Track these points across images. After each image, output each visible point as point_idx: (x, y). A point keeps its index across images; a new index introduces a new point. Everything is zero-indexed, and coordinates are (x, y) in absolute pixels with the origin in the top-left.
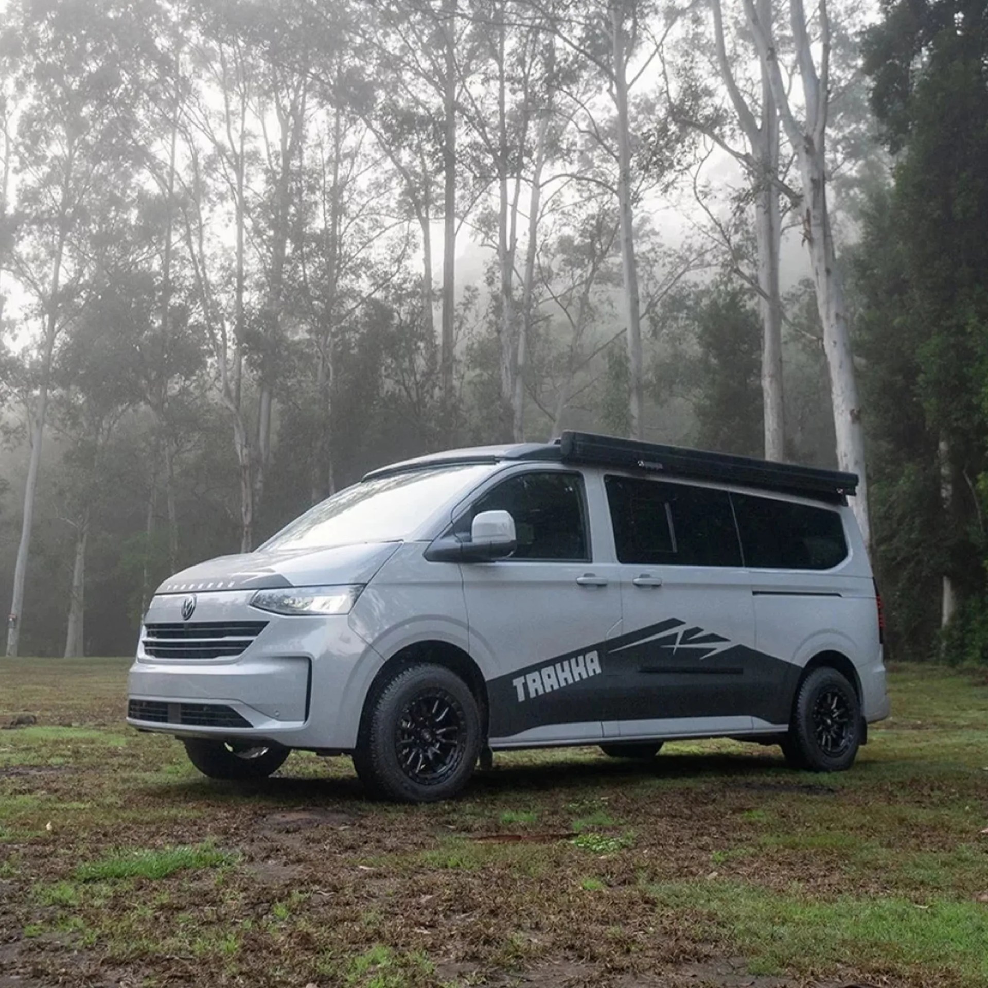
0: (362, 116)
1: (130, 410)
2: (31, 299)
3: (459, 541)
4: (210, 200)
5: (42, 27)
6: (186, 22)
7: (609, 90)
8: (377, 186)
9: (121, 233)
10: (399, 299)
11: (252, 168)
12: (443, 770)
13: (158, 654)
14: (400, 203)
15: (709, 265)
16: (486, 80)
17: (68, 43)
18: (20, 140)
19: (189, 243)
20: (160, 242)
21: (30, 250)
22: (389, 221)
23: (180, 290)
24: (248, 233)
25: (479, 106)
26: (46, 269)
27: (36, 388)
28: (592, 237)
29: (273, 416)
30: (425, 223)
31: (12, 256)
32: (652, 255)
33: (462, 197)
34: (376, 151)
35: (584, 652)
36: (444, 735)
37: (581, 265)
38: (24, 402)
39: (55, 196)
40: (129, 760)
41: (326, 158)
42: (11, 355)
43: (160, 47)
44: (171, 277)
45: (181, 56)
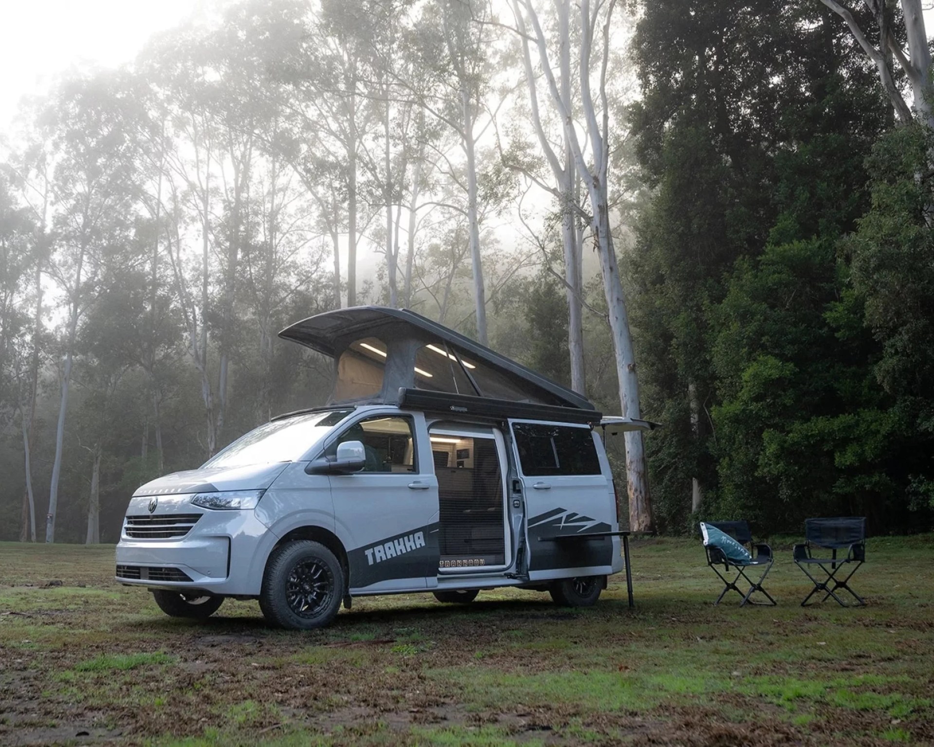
0: (290, 162)
1: (130, 370)
2: (62, 293)
3: (329, 461)
4: (185, 222)
5: (72, 105)
6: (169, 100)
7: (462, 144)
8: (302, 210)
9: (123, 245)
10: (317, 290)
11: (214, 199)
12: (318, 609)
13: (134, 535)
14: (318, 222)
15: (534, 264)
16: (376, 138)
17: (89, 115)
18: (55, 182)
19: (170, 252)
20: (150, 251)
21: (61, 258)
22: (309, 235)
23: (165, 285)
24: (212, 244)
25: (371, 156)
26: (72, 271)
27: (64, 354)
28: (453, 245)
29: (229, 373)
30: (335, 237)
31: (49, 262)
32: (494, 258)
33: (361, 218)
34: (301, 186)
35: (413, 532)
36: (319, 587)
37: (445, 264)
38: (56, 364)
39: (79, 221)
40: (119, 607)
41: (266, 191)
42: (47, 331)
43: (151, 117)
44: (158, 276)
45: (166, 122)
